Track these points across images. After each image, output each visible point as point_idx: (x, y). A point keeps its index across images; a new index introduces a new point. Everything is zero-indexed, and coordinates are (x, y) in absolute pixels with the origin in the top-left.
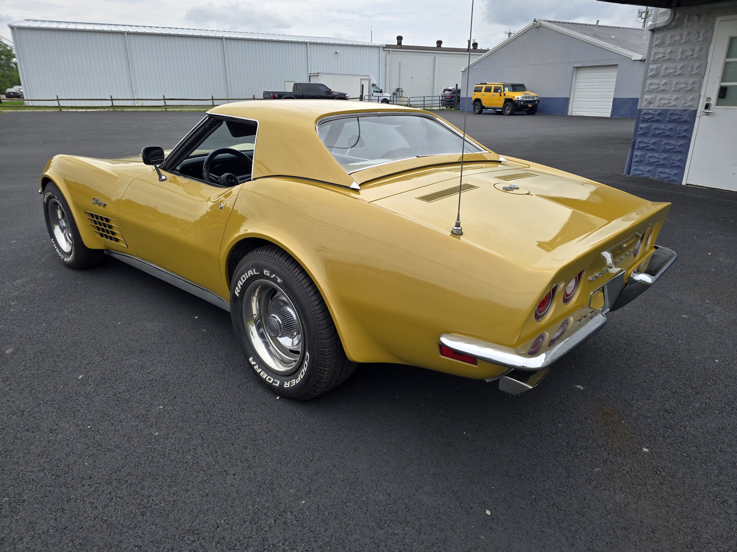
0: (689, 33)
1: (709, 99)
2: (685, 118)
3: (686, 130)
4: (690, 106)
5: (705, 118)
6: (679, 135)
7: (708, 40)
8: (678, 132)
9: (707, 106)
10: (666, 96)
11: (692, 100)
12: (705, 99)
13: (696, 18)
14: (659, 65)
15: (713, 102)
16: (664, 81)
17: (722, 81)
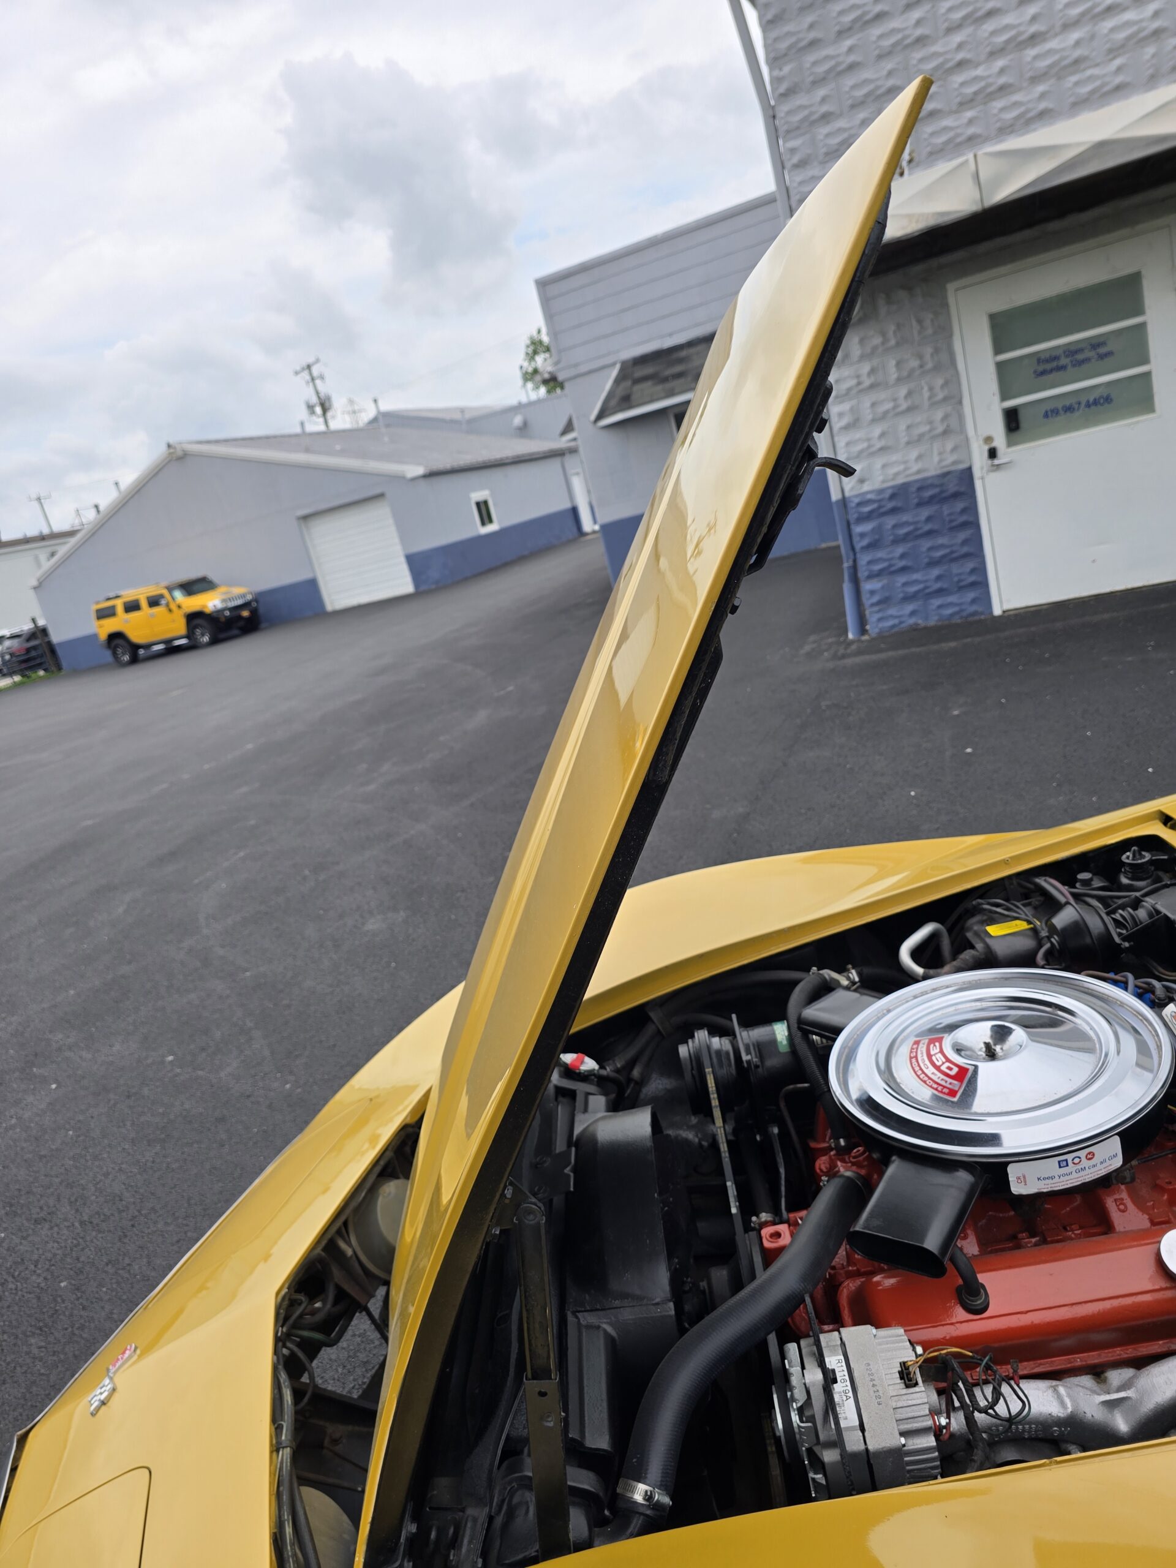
0: (899, 326)
1: (988, 439)
2: (952, 488)
3: (964, 511)
4: (954, 463)
5: (994, 478)
6: (954, 524)
7: (944, 332)
8: (947, 519)
9: (993, 453)
10: (894, 457)
11: (955, 449)
12: (981, 442)
13: (902, 294)
14: (854, 402)
15: (1000, 441)
16: (877, 431)
17: (1004, 398)
